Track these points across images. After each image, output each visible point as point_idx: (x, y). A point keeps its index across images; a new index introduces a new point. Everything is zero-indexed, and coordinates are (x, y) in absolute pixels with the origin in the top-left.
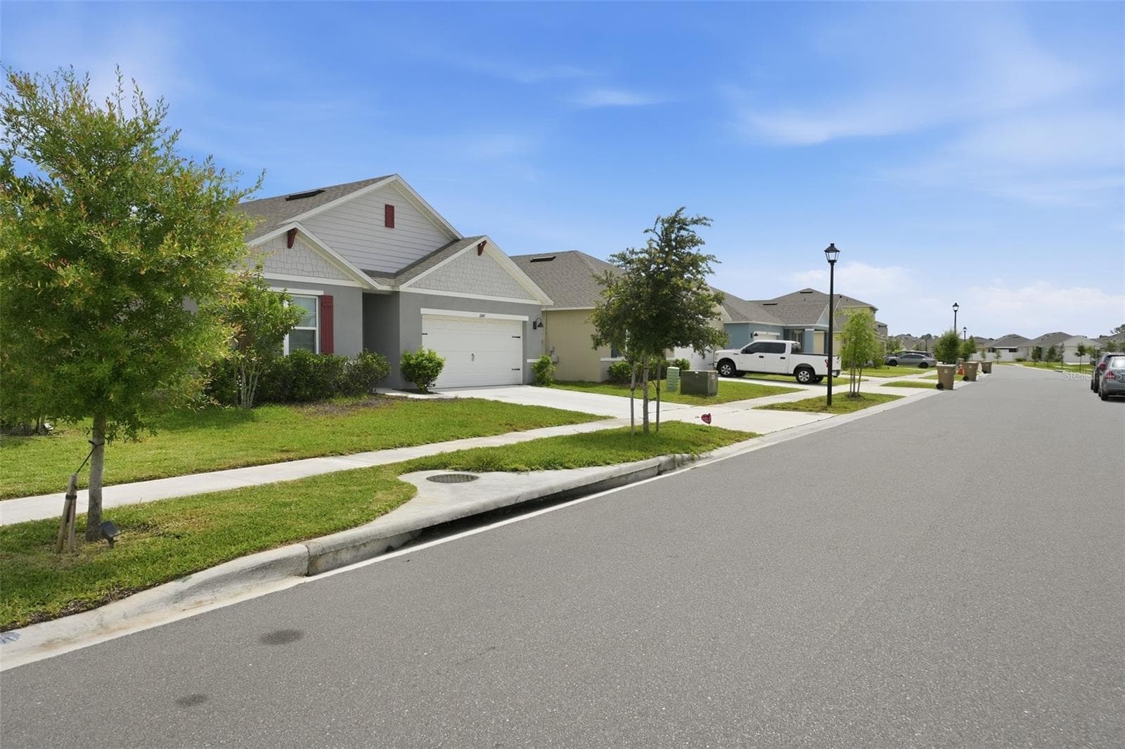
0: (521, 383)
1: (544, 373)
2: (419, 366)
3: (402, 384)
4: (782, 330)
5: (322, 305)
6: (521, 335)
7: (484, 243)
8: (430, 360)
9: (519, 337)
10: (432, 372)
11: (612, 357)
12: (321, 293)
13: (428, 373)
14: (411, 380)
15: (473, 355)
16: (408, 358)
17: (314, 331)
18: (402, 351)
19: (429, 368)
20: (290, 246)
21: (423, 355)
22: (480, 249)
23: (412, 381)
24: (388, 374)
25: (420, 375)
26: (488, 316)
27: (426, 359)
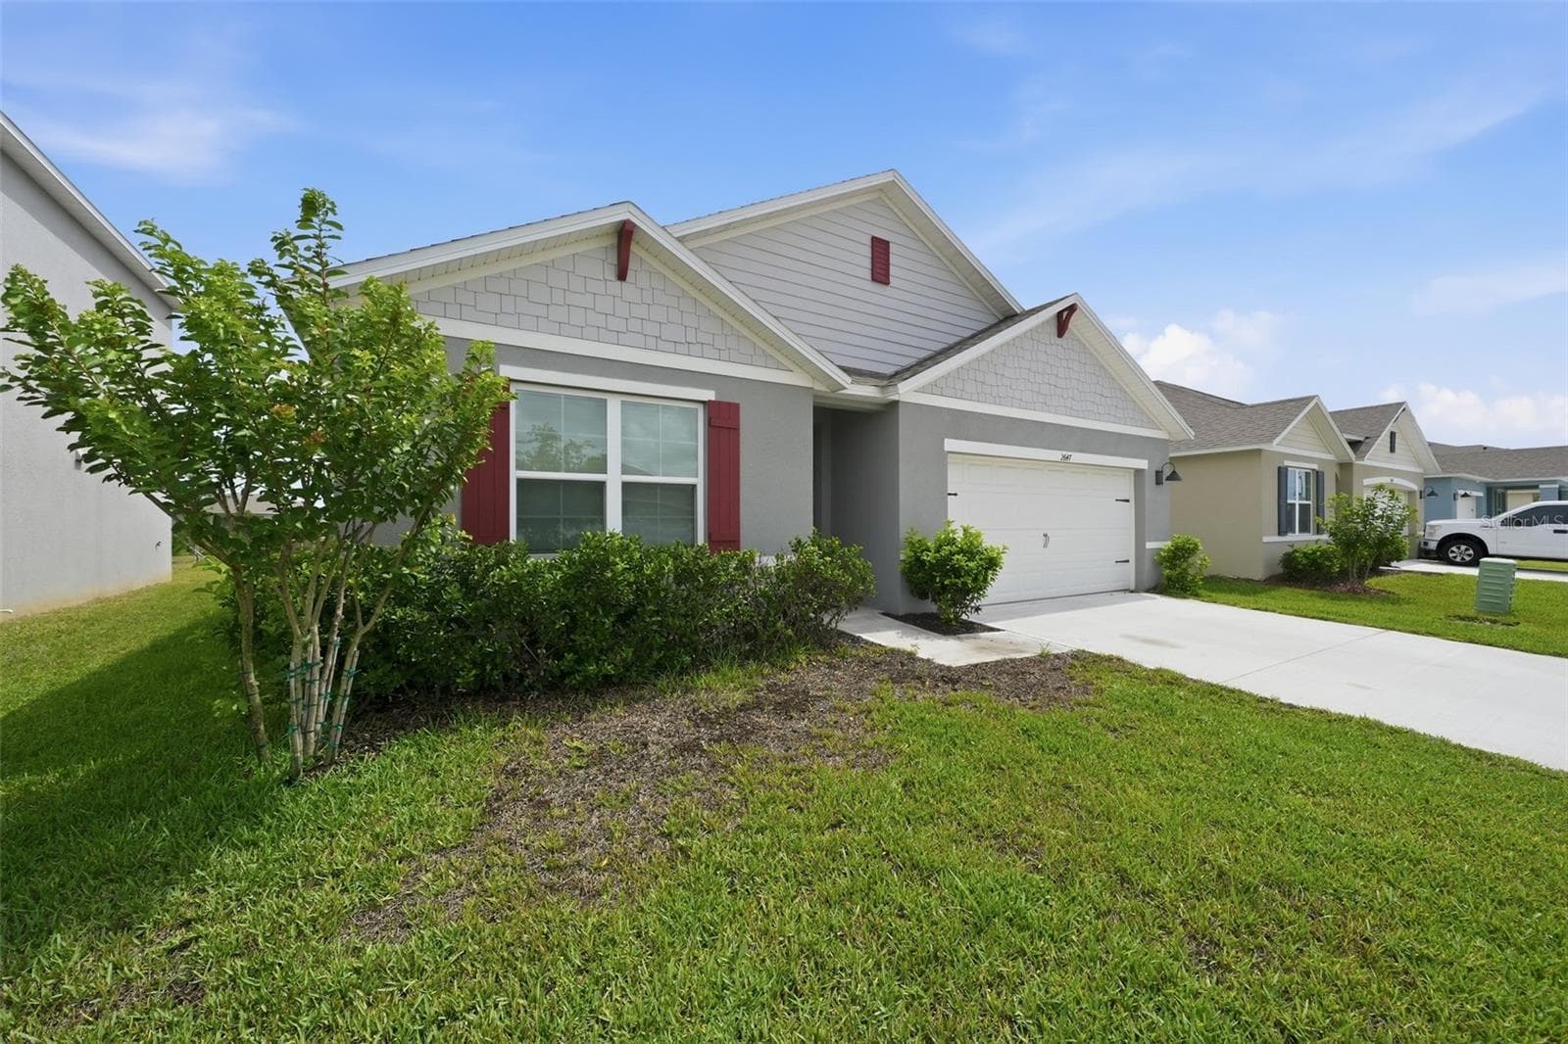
0: (1133, 588)
1: (1185, 570)
2: (945, 566)
3: (904, 603)
4: (1484, 489)
5: (710, 425)
6: (1131, 496)
7: (1072, 309)
8: (970, 552)
9: (1128, 501)
10: (975, 580)
11: (1279, 534)
12: (709, 395)
13: (965, 584)
14: (923, 596)
15: (1045, 535)
16: (919, 548)
17: (694, 487)
18: (904, 531)
19: (968, 573)
20: (622, 276)
21: (953, 542)
22: (1062, 322)
23: (926, 597)
24: (867, 591)
25: (944, 587)
26: (1077, 457)
27: (961, 551)
